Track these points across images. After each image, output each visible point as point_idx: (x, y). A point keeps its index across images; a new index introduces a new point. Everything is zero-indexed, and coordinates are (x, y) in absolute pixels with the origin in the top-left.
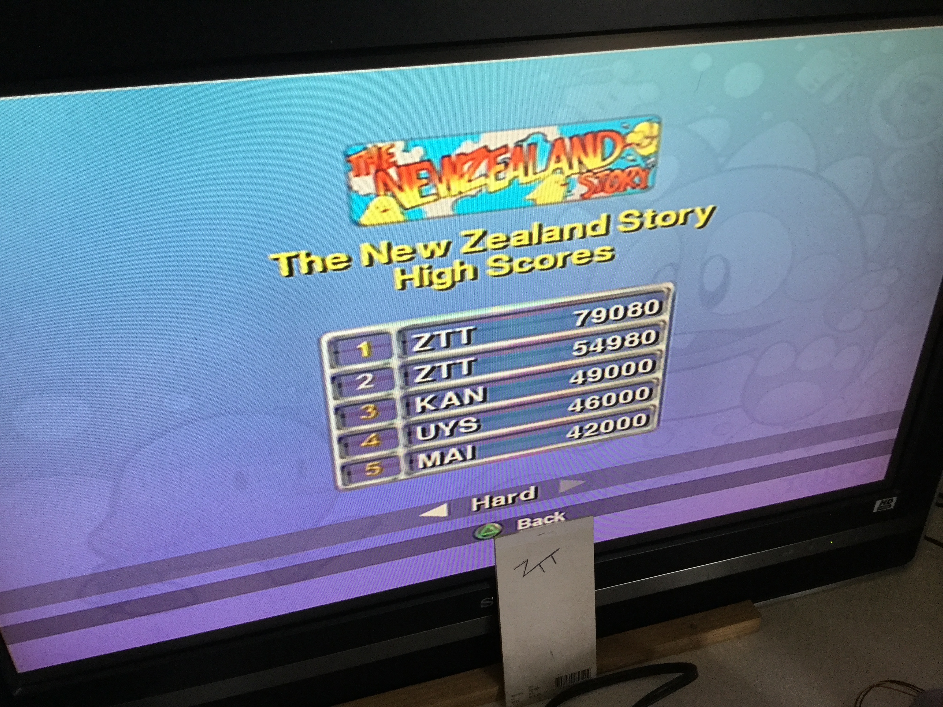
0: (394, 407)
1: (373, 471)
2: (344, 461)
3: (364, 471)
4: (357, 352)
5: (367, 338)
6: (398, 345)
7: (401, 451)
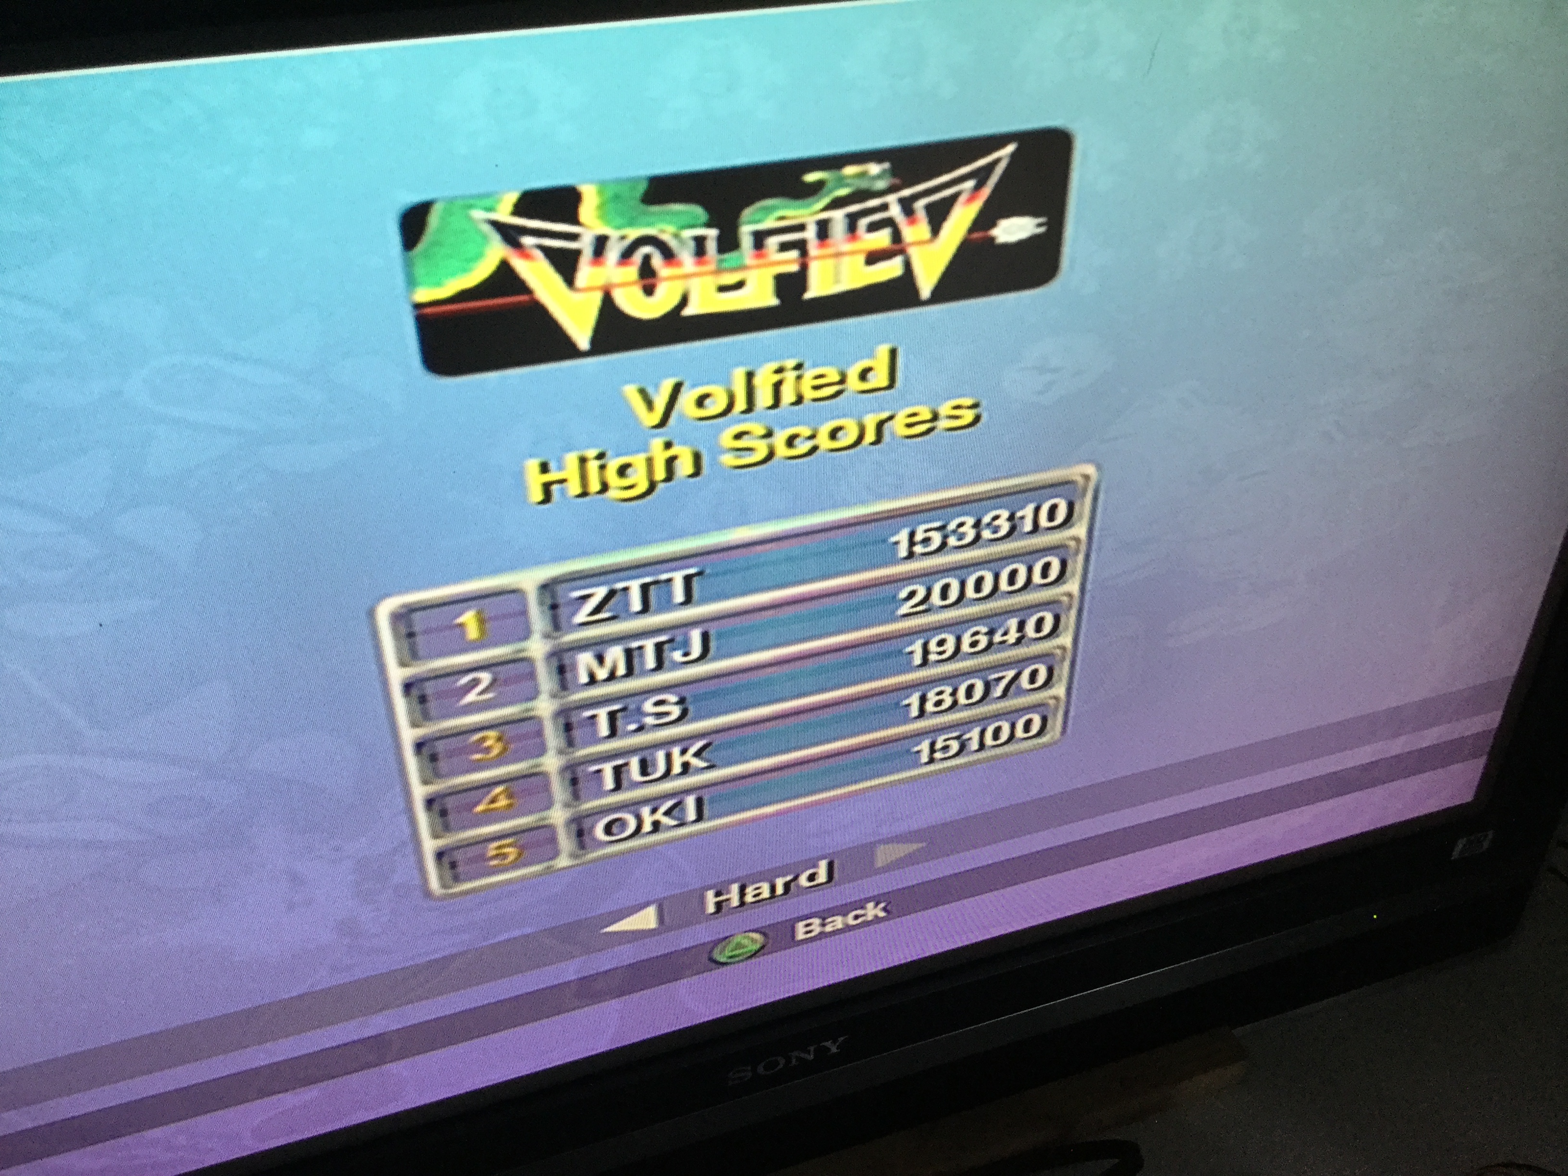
0: (539, 733)
1: (501, 857)
2: (441, 843)
3: (483, 858)
4: (457, 631)
5: (474, 602)
6: (543, 612)
7: (558, 816)
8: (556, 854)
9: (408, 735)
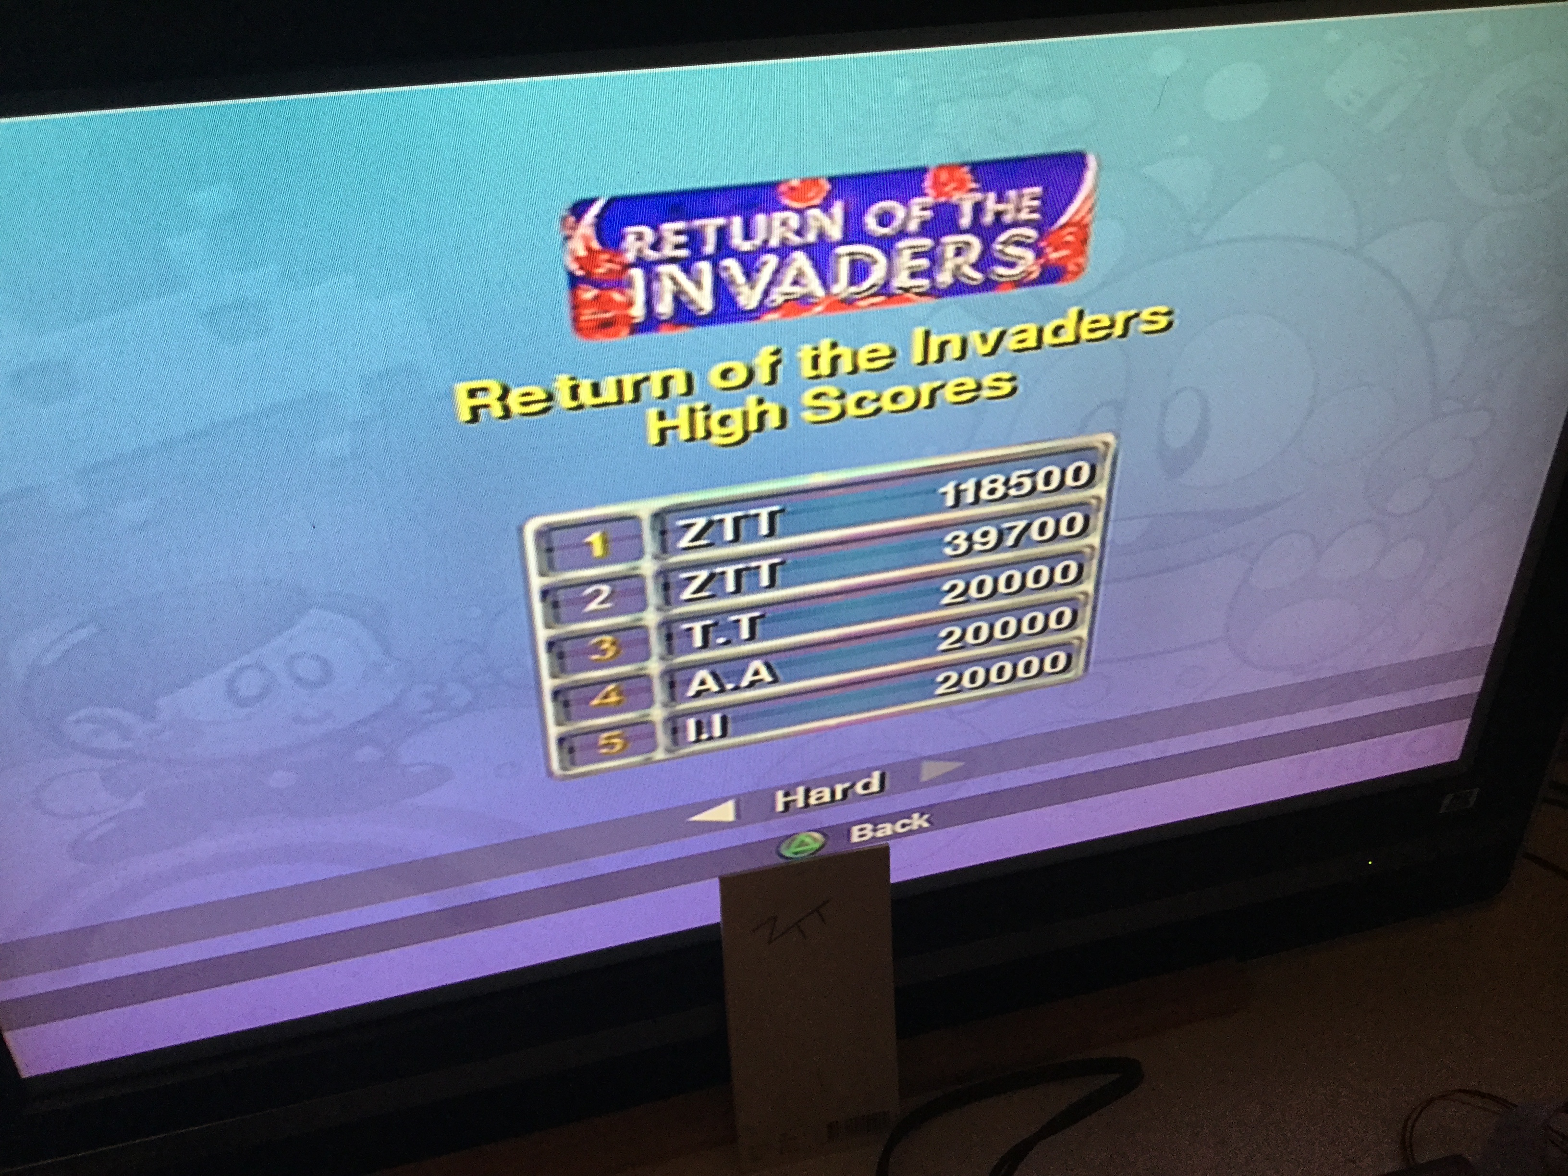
0: (646, 641)
1: (610, 746)
2: (563, 729)
3: (595, 746)
4: (585, 549)
5: (600, 525)
6: (654, 538)
7: (657, 714)
8: (653, 748)
9: (543, 634)
